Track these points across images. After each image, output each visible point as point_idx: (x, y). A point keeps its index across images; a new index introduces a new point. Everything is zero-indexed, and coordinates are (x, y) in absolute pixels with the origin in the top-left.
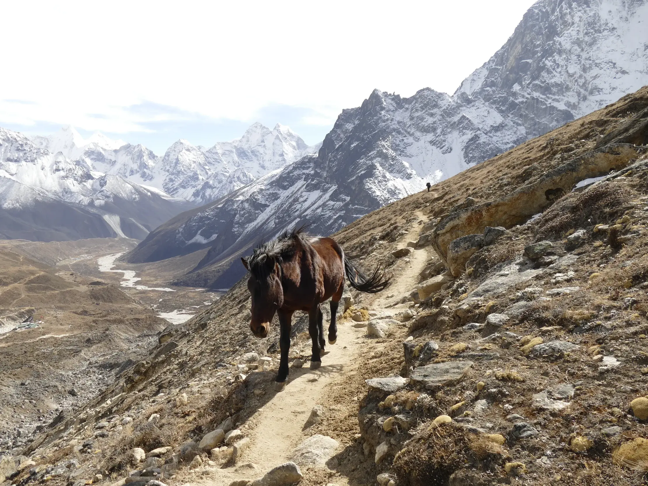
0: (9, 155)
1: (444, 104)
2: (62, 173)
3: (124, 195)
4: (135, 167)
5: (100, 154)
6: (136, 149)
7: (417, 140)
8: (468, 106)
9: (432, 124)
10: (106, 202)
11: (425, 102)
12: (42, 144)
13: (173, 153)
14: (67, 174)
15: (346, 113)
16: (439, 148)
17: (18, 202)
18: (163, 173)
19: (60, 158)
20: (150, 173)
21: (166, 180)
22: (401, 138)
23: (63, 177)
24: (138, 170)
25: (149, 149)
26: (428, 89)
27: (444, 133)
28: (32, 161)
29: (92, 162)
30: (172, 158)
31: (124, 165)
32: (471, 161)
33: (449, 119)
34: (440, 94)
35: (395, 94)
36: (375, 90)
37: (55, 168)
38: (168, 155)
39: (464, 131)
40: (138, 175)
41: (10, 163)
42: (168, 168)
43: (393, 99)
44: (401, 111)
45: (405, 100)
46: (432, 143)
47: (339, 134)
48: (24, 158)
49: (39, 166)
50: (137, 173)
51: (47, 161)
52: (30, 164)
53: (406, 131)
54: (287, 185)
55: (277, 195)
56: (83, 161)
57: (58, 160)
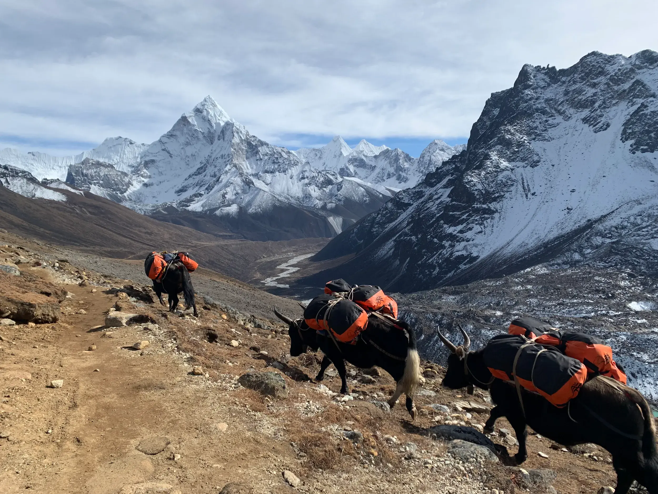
0: (266, 167)
1: (611, 69)
2: (306, 181)
3: (356, 198)
4: (392, 170)
5: (362, 160)
6: (393, 154)
7: (567, 118)
8: (651, 67)
9: (592, 96)
10: (337, 205)
11: (587, 71)
12: (317, 156)
13: (428, 154)
14: (310, 181)
15: (495, 98)
16: (591, 126)
17: (260, 208)
18: (418, 174)
19: (307, 168)
20: (405, 175)
21: (419, 181)
22: (545, 119)
23: (306, 184)
24: (395, 173)
25: (405, 152)
26: (594, 53)
27: (604, 106)
28: (284, 171)
29: (355, 168)
30: (427, 158)
31: (383, 169)
32: (629, 138)
33: (616, 88)
34: (612, 57)
35: (550, 67)
36: (525, 66)
37: (301, 176)
38: (423, 156)
39: (635, 100)
40: (395, 178)
41: (267, 174)
42: (422, 169)
43: (546, 74)
44: (556, 86)
45: (563, 72)
46: (585, 120)
47: (485, 122)
48: (278, 169)
49: (289, 176)
50: (393, 176)
51: (295, 171)
52: (282, 174)
53: (556, 110)
54: (435, 182)
55: (422, 193)
56: (347, 168)
57: (304, 169)
